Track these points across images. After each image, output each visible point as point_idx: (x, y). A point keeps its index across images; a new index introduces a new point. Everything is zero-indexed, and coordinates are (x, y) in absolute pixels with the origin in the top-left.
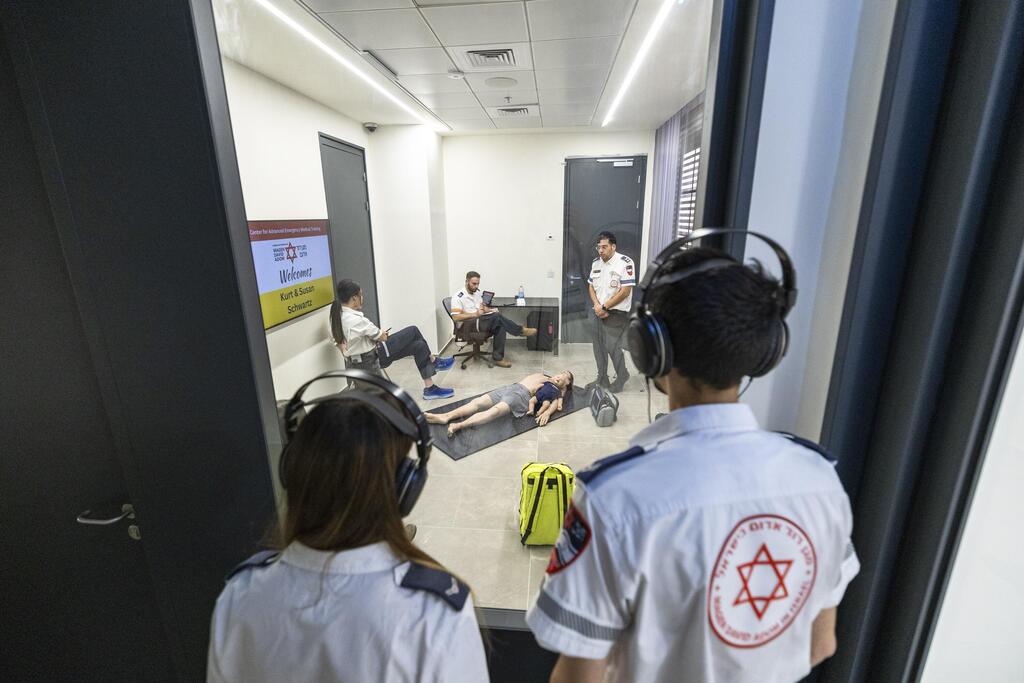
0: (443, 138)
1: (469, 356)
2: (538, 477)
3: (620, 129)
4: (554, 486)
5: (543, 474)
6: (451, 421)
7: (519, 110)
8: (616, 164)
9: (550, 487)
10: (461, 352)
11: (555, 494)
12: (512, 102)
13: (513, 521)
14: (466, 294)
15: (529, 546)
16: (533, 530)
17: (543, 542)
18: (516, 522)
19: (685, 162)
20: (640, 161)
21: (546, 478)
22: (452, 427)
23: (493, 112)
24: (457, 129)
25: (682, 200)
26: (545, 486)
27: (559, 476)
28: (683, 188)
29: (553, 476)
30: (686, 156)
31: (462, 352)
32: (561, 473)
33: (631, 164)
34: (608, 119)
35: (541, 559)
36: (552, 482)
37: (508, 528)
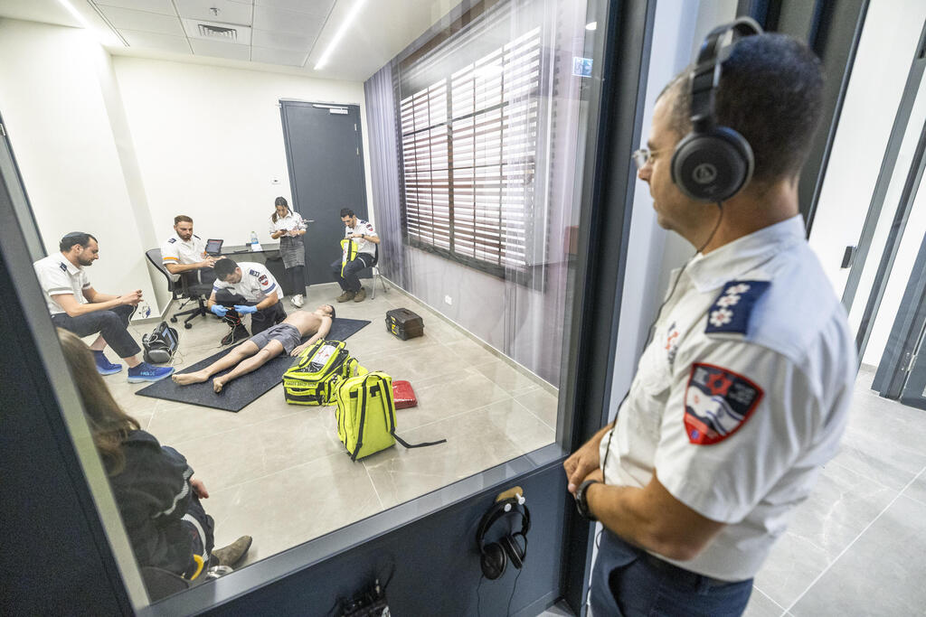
0: (113, 56)
1: (195, 313)
2: (361, 389)
3: (333, 75)
4: (377, 393)
5: (364, 384)
6: (212, 376)
7: (226, 30)
8: (332, 111)
9: (374, 395)
10: (181, 311)
11: (379, 399)
12: (220, 17)
13: (332, 445)
14: (180, 241)
15: (360, 460)
16: (363, 442)
17: (374, 450)
18: (336, 446)
19: (402, 108)
20: (354, 110)
21: (368, 387)
22: (218, 381)
23: (191, 28)
24: (136, 45)
25: (404, 142)
26: (369, 395)
27: (381, 382)
28: (403, 131)
29: (374, 383)
30: (402, 102)
31: (184, 309)
32: (381, 379)
33: (346, 112)
34: (322, 62)
35: (376, 466)
36: (375, 389)
37: (330, 453)
